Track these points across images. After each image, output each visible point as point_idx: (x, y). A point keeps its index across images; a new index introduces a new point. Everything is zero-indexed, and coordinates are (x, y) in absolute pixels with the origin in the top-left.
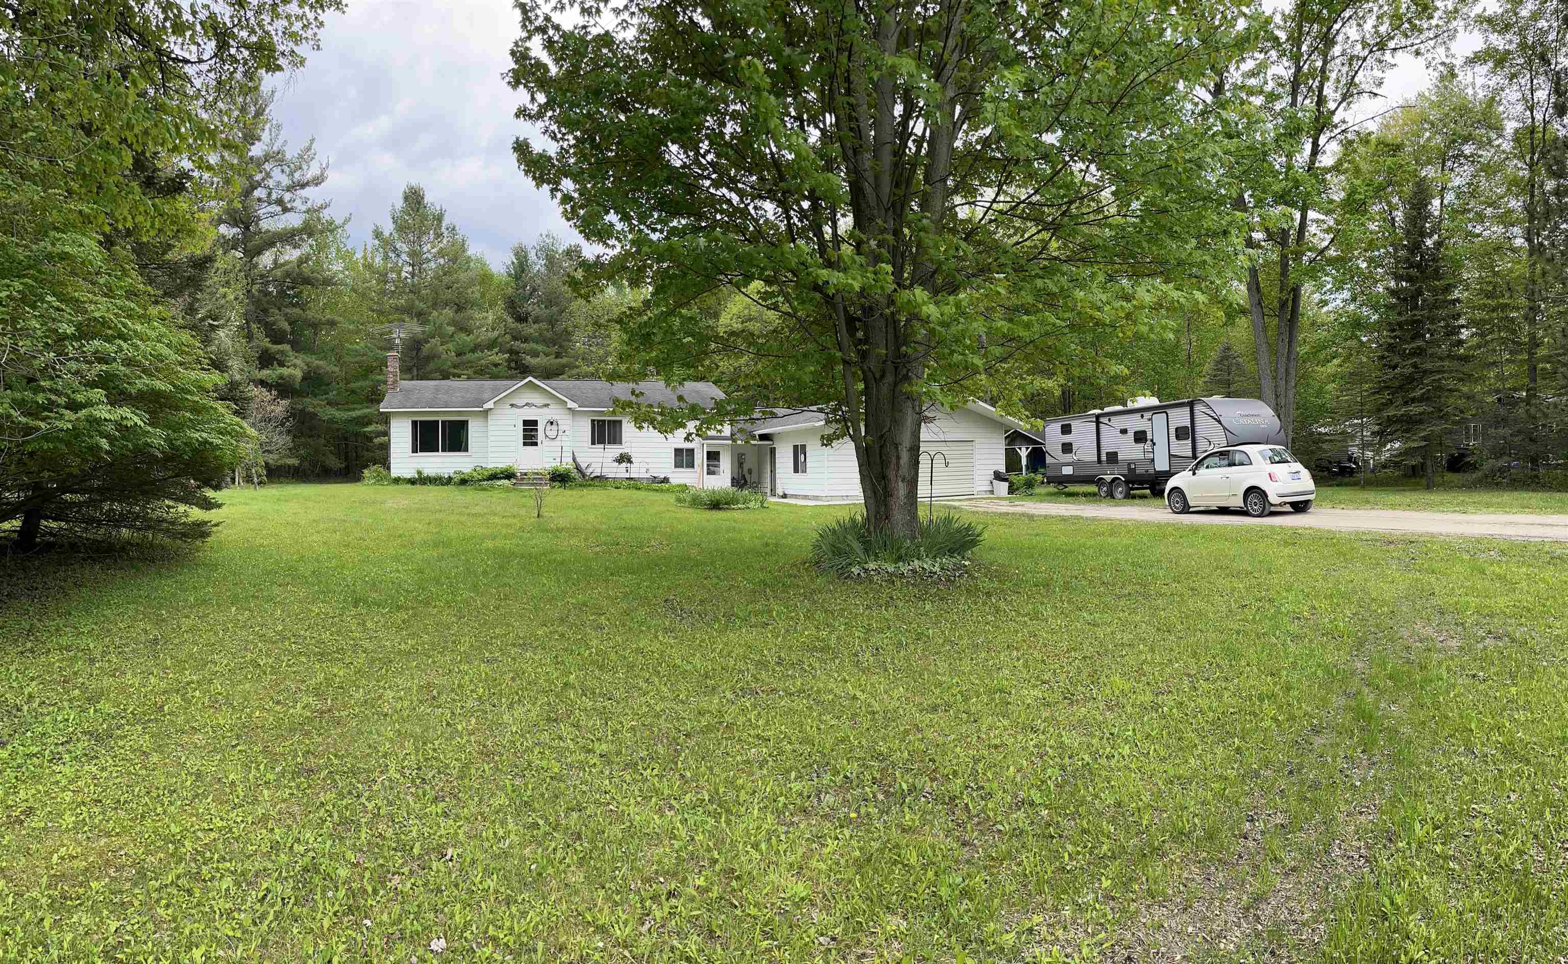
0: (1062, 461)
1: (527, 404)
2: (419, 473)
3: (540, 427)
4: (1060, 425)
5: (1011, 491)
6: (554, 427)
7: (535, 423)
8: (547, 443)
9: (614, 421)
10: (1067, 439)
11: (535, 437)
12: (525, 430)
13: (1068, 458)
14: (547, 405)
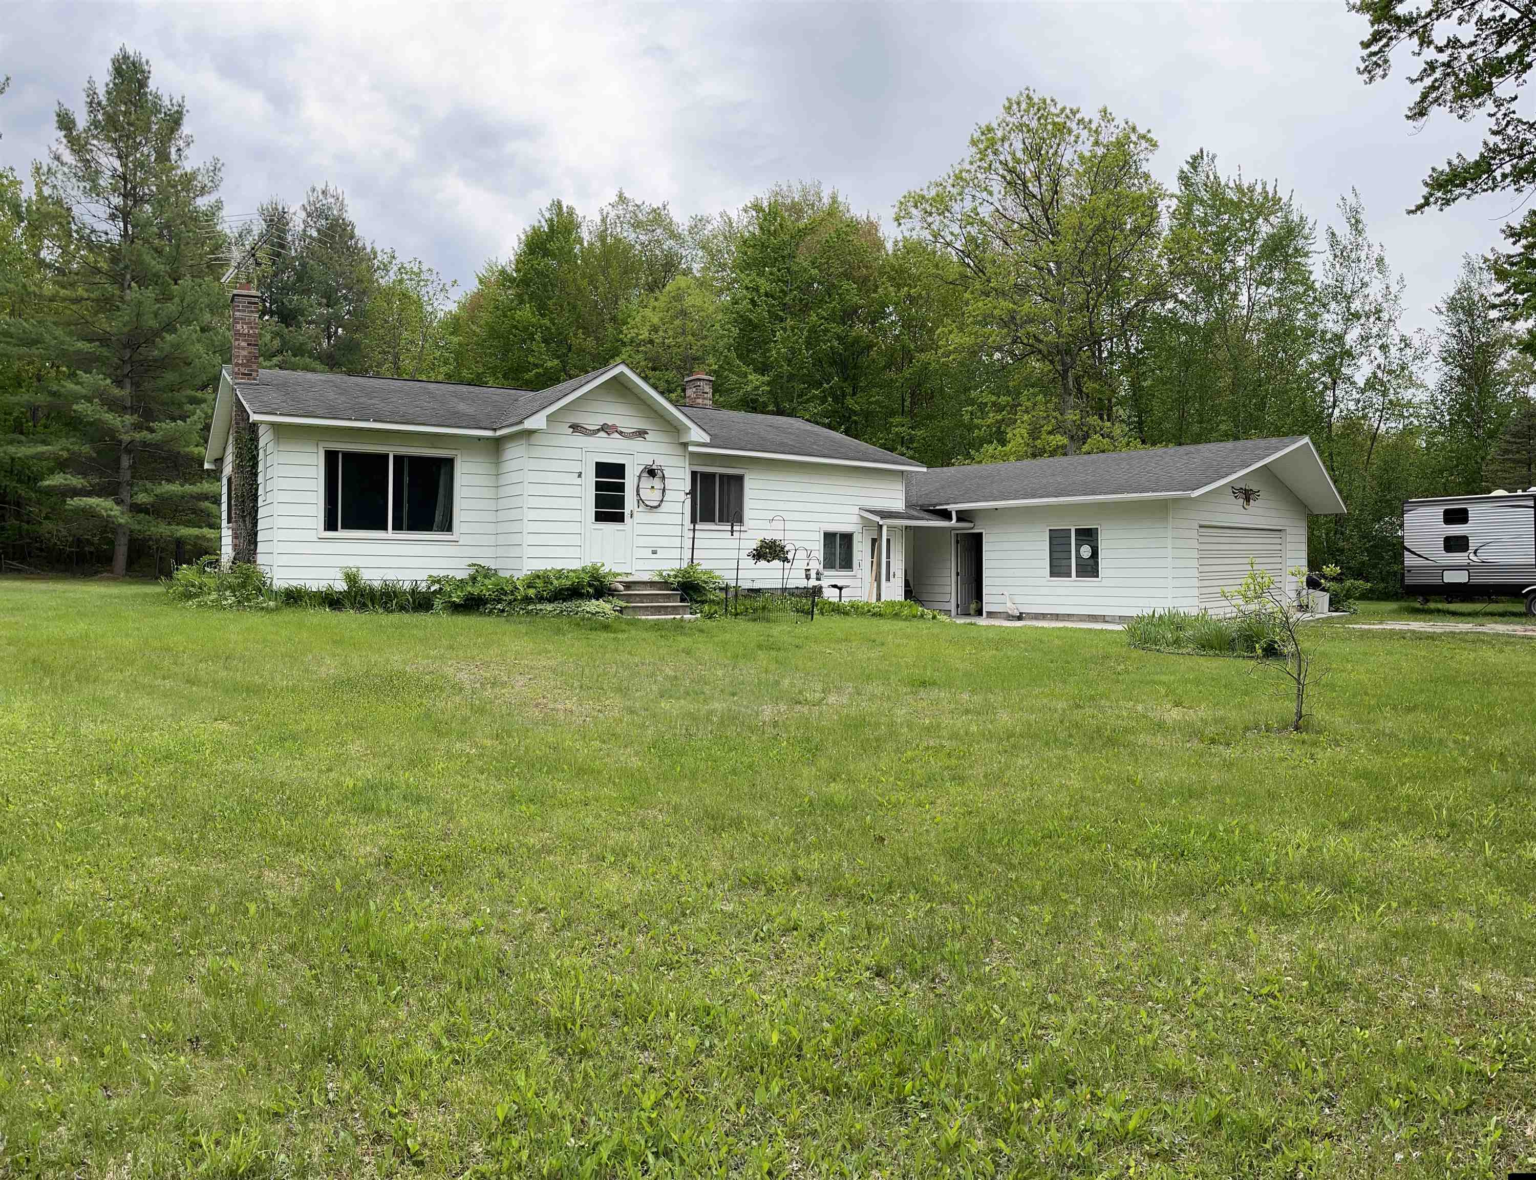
0: (1444, 563)
1: (605, 428)
2: (352, 579)
3: (630, 482)
4: (1439, 511)
5: (1334, 604)
6: (657, 483)
7: (618, 470)
8: (641, 516)
9: (730, 477)
10: (1456, 530)
11: (620, 502)
12: (599, 486)
13: (1458, 558)
14: (641, 433)
